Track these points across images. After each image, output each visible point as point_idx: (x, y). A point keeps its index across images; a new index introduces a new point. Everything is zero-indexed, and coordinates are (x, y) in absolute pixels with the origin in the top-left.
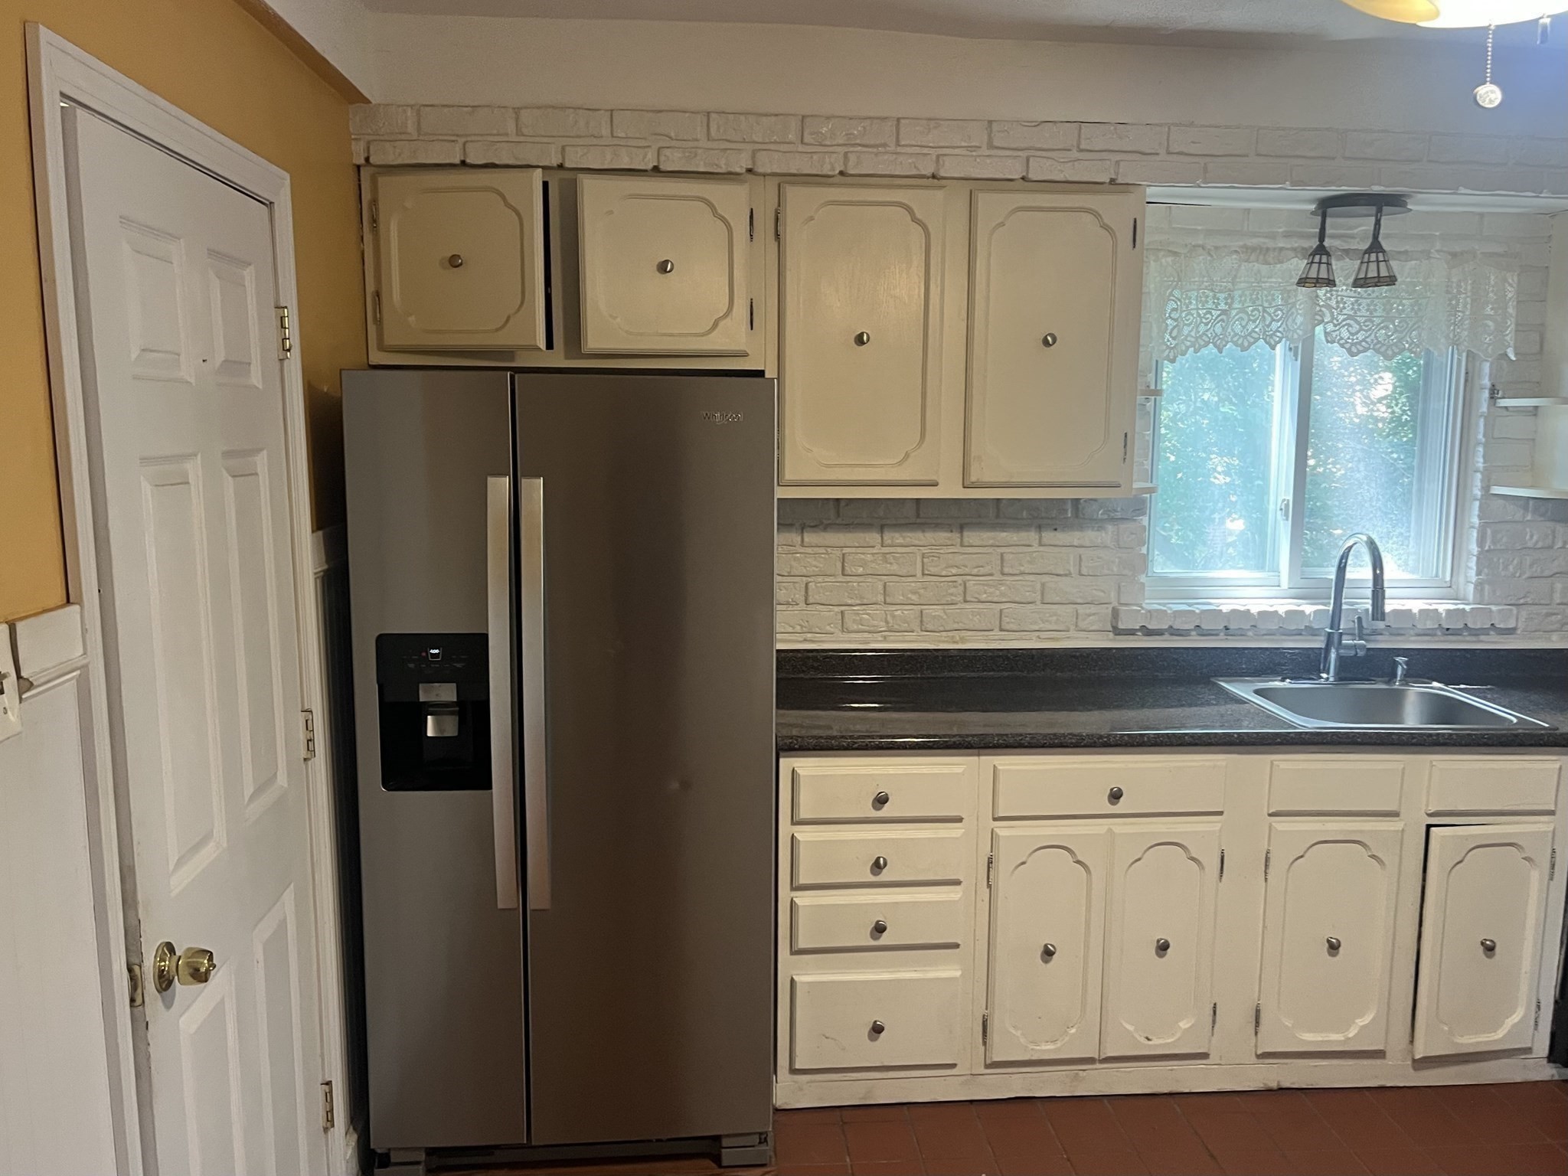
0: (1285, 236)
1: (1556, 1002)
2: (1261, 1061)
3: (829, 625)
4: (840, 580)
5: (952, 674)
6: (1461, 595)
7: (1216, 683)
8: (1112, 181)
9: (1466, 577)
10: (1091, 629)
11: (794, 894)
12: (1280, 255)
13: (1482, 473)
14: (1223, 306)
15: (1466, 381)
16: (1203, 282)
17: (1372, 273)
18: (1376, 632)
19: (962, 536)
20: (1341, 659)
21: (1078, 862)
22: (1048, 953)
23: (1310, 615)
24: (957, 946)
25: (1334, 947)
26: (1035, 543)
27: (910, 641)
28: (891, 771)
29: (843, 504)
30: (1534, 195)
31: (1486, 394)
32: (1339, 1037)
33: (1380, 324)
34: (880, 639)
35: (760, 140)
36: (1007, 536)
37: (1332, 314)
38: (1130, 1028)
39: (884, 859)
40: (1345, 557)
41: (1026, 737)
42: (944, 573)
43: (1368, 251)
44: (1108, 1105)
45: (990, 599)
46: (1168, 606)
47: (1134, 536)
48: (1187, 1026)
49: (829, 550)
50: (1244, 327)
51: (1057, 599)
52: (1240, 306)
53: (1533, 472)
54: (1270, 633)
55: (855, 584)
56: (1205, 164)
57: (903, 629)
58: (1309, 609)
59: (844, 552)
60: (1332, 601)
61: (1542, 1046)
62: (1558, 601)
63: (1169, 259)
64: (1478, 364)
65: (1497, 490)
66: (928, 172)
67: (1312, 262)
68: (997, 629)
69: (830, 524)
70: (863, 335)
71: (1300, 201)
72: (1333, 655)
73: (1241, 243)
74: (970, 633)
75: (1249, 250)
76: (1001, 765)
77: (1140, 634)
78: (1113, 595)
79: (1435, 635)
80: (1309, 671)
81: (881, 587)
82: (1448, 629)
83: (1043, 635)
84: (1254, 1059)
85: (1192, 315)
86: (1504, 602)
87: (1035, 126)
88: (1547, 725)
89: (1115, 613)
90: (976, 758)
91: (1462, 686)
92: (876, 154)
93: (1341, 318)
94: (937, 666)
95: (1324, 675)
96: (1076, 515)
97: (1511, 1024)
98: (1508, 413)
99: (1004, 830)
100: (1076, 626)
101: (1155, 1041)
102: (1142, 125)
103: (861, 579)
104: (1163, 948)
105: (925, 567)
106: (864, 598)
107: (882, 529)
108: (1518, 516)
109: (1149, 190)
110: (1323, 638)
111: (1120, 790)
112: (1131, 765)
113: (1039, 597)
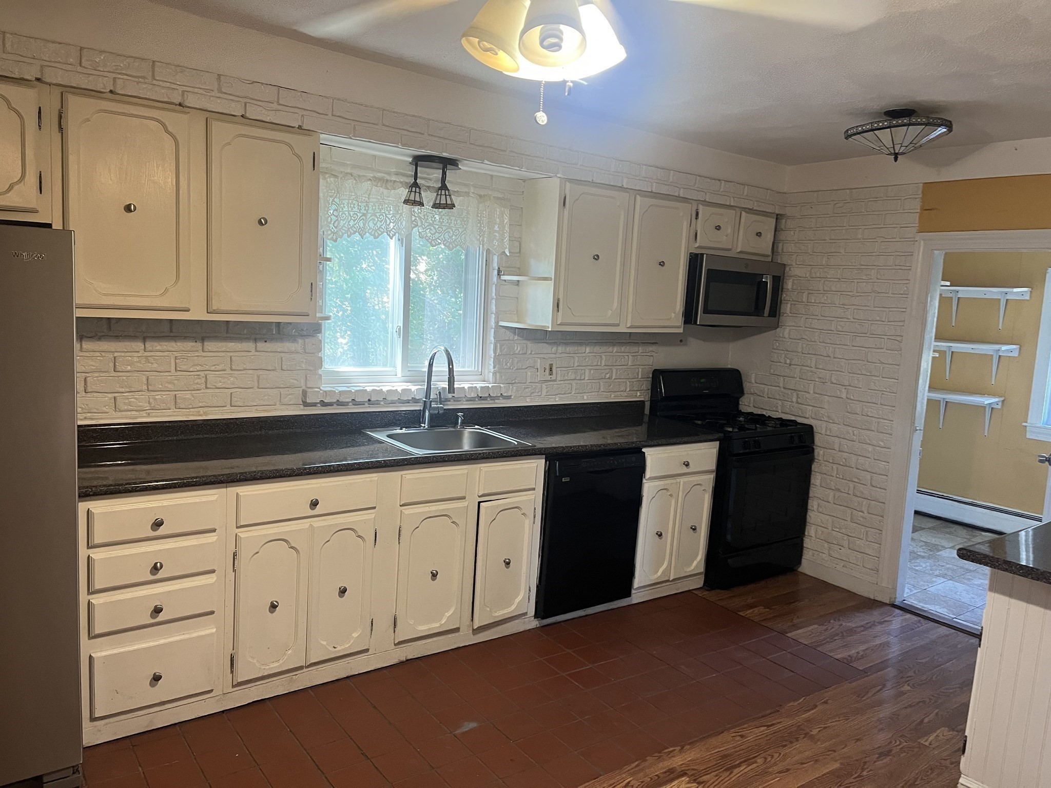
0: (395, 174)
1: (537, 587)
2: (397, 647)
3: (105, 406)
4: (112, 375)
5: (199, 436)
6: (486, 379)
7: (363, 433)
8: (300, 127)
9: (488, 369)
10: (290, 403)
11: (90, 597)
12: (392, 185)
13: (495, 314)
14: (363, 211)
15: (486, 265)
16: (352, 195)
17: (443, 202)
18: (447, 400)
19: (203, 345)
20: (431, 416)
21: (292, 547)
22: (273, 607)
23: (414, 391)
24: (212, 613)
25: (434, 575)
26: (253, 350)
27: (169, 416)
28: (165, 503)
29: (113, 322)
30: (519, 169)
31: (496, 272)
32: (437, 625)
33: (446, 229)
34: (145, 415)
35: (47, 59)
36: (234, 345)
37: (422, 222)
38: (325, 643)
39: (160, 563)
40: (432, 358)
41: (258, 473)
42: (191, 370)
43: (440, 189)
44: (311, 693)
45: (224, 386)
46: (336, 388)
47: (314, 346)
48: (356, 636)
49: (103, 354)
50: (375, 225)
51: (268, 385)
52: (372, 212)
53: (519, 315)
54: (393, 402)
55: (124, 378)
56: (354, 125)
57: (162, 408)
58: (414, 388)
59: (115, 355)
60: (426, 384)
61: (532, 612)
62: (529, 381)
63: (332, 179)
64: (491, 256)
65: (502, 324)
66: (177, 101)
67: (411, 191)
68: (229, 405)
69: (103, 336)
70: (131, 206)
71: (403, 155)
72: (427, 414)
73: (372, 175)
74: (210, 409)
75: (376, 179)
76: (241, 492)
77: (319, 405)
78: (303, 381)
79: (475, 400)
80: (414, 423)
81: (144, 379)
82: (481, 397)
83: (260, 408)
84: (393, 647)
85: (346, 215)
86: (506, 382)
87: (249, 84)
88: (531, 445)
89: (304, 393)
90: (224, 490)
91: (489, 427)
92: (138, 82)
93: (426, 224)
94: (188, 432)
95: (423, 425)
96: (279, 331)
97: (518, 601)
98: (506, 284)
99: (243, 534)
100: (280, 401)
101: (339, 648)
102: (317, 95)
103: (128, 374)
104: (343, 591)
105: (177, 365)
106: (132, 387)
107: (144, 340)
108: (511, 338)
109: (322, 136)
110: (422, 404)
111: (317, 500)
112: (323, 485)
113: (257, 384)
